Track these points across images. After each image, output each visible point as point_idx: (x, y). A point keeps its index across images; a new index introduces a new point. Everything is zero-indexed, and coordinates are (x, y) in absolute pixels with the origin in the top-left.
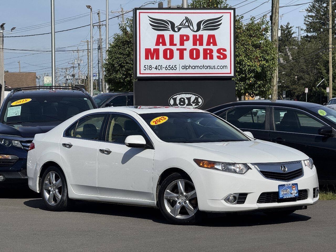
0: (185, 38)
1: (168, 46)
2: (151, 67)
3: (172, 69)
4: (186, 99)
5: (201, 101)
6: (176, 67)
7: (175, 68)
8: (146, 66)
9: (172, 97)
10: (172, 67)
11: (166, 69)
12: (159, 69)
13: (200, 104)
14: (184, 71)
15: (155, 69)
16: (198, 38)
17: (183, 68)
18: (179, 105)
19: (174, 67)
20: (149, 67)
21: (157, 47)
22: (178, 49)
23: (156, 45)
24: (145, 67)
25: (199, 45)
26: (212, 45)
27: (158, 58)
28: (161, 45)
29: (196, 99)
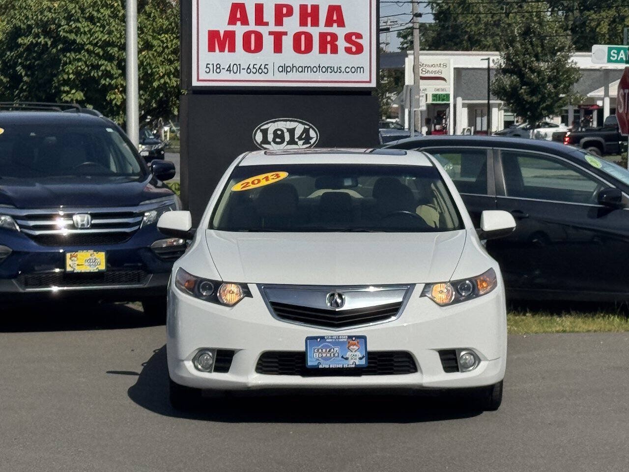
0: (285, 10)
1: (252, 26)
2: (219, 68)
3: (260, 71)
4: (285, 131)
5: (315, 136)
6: (267, 68)
7: (266, 71)
8: (209, 64)
9: (259, 128)
10: (260, 68)
11: (249, 71)
12: (235, 71)
13: (312, 141)
14: (283, 76)
15: (227, 70)
16: (309, 11)
17: (281, 69)
18: (272, 143)
19: (263, 67)
20: (215, 68)
21: (231, 28)
22: (271, 33)
23: (229, 24)
24: (207, 67)
25: (312, 26)
26: (335, 25)
27: (232, 49)
28: (239, 23)
29: (306, 131)
